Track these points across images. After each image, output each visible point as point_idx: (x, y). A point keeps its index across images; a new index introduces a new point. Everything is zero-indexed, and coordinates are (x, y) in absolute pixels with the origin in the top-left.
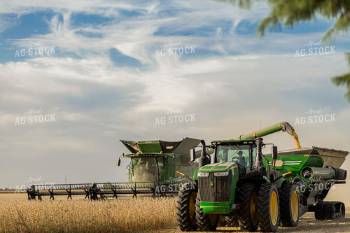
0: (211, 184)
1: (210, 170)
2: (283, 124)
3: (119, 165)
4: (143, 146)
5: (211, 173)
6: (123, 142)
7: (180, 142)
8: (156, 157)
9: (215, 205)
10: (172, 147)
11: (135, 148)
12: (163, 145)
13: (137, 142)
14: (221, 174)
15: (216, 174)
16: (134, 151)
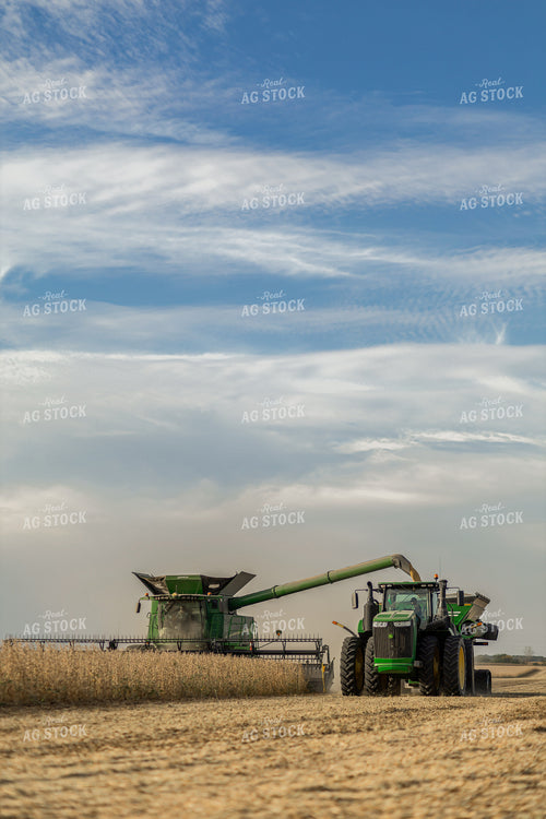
0: (391, 636)
1: (390, 619)
2: (396, 557)
3: (138, 611)
4: (173, 583)
5: (390, 623)
6: (137, 575)
7: (232, 579)
8: (200, 601)
9: (393, 662)
10: (218, 586)
11: (158, 586)
12: (205, 582)
13: (163, 575)
14: (402, 624)
15: (396, 624)
16: (155, 591)
